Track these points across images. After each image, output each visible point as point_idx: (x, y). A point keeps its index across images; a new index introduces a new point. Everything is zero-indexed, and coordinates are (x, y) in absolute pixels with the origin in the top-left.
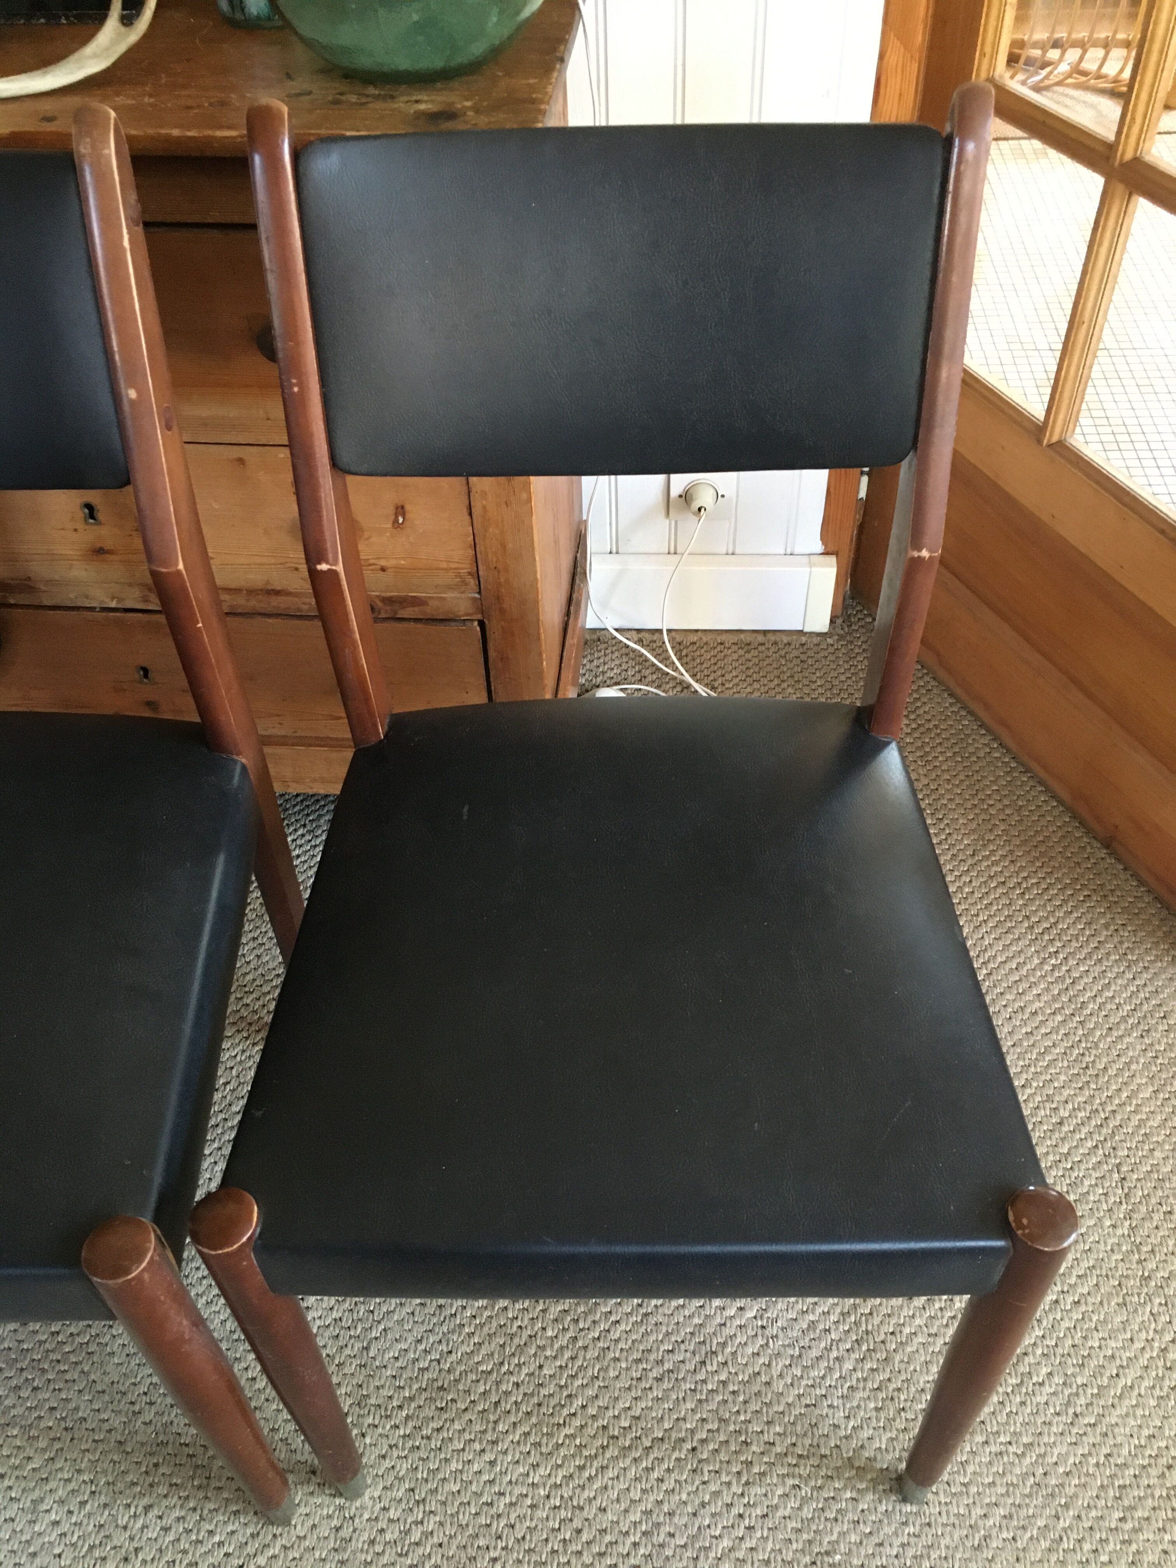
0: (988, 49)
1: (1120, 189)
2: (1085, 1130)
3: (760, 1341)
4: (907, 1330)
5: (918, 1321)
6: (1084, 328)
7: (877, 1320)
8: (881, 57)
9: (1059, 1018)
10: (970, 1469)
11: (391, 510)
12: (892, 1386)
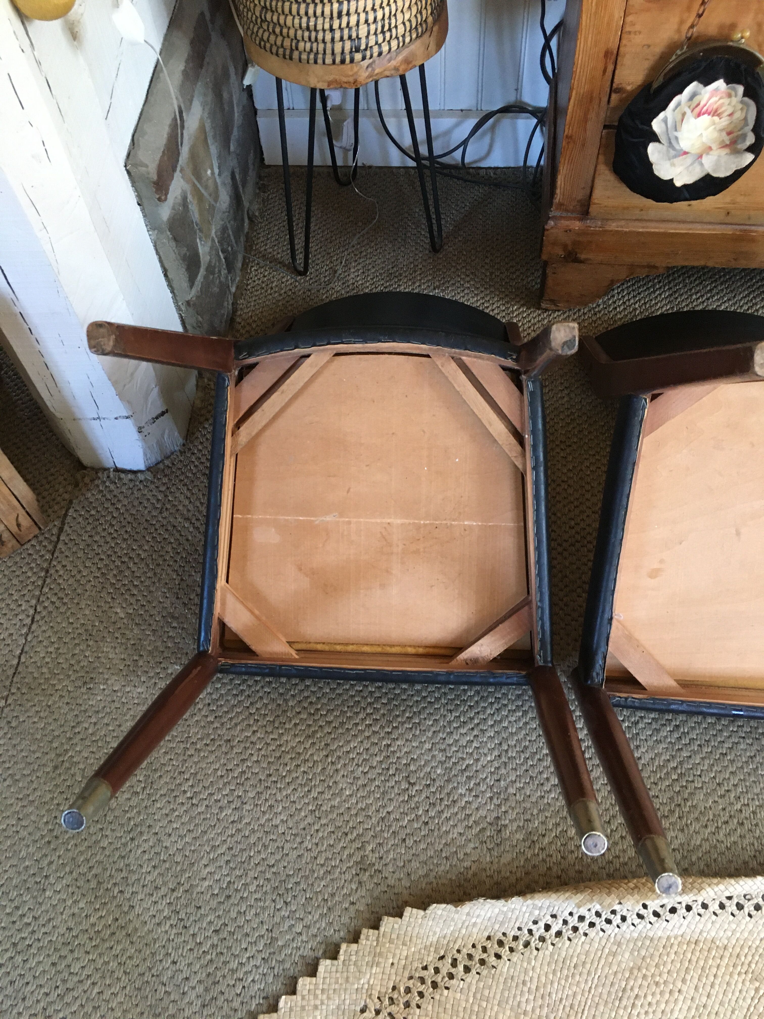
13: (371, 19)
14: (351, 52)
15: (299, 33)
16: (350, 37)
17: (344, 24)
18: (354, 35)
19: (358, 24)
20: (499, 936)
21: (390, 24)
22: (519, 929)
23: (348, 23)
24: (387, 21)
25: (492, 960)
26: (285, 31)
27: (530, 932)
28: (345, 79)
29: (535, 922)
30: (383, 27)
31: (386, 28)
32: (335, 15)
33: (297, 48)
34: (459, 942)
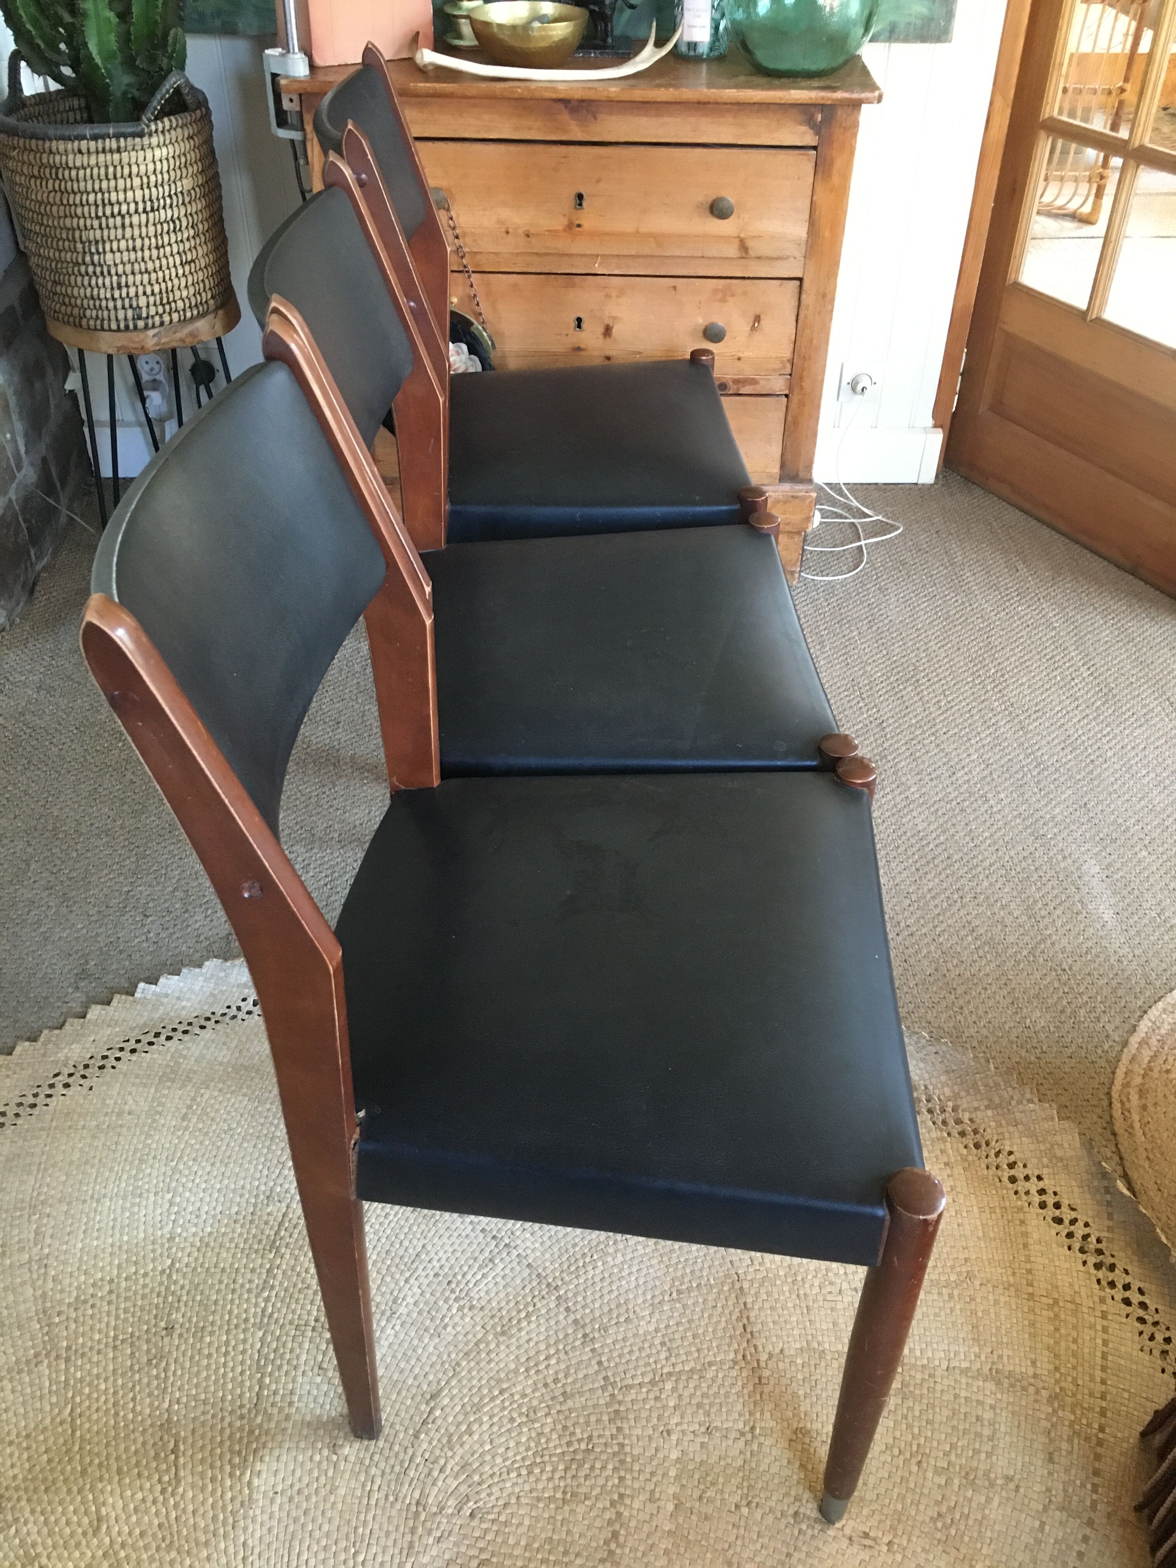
0: (1050, 100)
1: (1132, 163)
2: (1146, 686)
3: (983, 766)
4: (1064, 760)
5: (1069, 757)
6: (1112, 245)
7: (1046, 757)
8: (991, 104)
9: (1121, 644)
10: (1113, 806)
11: (752, 318)
12: (1062, 780)
13: (149, 292)
14: (134, 319)
15: (85, 302)
16: (131, 306)
17: (124, 295)
18: (135, 304)
19: (137, 295)
20: (209, 1015)
21: (168, 298)
22: (229, 1007)
23: (128, 294)
24: (165, 295)
25: (197, 1030)
26: (73, 300)
27: (239, 1008)
28: (133, 346)
29: (244, 1000)
30: (161, 299)
31: (165, 301)
32: (115, 285)
33: (85, 316)
34: (166, 1021)
